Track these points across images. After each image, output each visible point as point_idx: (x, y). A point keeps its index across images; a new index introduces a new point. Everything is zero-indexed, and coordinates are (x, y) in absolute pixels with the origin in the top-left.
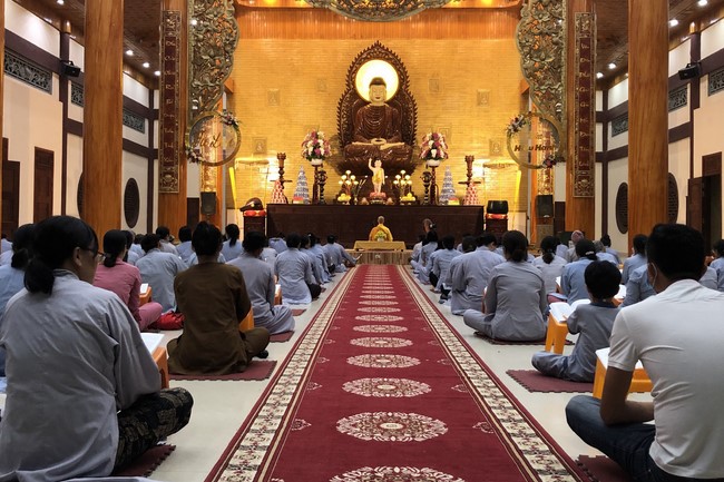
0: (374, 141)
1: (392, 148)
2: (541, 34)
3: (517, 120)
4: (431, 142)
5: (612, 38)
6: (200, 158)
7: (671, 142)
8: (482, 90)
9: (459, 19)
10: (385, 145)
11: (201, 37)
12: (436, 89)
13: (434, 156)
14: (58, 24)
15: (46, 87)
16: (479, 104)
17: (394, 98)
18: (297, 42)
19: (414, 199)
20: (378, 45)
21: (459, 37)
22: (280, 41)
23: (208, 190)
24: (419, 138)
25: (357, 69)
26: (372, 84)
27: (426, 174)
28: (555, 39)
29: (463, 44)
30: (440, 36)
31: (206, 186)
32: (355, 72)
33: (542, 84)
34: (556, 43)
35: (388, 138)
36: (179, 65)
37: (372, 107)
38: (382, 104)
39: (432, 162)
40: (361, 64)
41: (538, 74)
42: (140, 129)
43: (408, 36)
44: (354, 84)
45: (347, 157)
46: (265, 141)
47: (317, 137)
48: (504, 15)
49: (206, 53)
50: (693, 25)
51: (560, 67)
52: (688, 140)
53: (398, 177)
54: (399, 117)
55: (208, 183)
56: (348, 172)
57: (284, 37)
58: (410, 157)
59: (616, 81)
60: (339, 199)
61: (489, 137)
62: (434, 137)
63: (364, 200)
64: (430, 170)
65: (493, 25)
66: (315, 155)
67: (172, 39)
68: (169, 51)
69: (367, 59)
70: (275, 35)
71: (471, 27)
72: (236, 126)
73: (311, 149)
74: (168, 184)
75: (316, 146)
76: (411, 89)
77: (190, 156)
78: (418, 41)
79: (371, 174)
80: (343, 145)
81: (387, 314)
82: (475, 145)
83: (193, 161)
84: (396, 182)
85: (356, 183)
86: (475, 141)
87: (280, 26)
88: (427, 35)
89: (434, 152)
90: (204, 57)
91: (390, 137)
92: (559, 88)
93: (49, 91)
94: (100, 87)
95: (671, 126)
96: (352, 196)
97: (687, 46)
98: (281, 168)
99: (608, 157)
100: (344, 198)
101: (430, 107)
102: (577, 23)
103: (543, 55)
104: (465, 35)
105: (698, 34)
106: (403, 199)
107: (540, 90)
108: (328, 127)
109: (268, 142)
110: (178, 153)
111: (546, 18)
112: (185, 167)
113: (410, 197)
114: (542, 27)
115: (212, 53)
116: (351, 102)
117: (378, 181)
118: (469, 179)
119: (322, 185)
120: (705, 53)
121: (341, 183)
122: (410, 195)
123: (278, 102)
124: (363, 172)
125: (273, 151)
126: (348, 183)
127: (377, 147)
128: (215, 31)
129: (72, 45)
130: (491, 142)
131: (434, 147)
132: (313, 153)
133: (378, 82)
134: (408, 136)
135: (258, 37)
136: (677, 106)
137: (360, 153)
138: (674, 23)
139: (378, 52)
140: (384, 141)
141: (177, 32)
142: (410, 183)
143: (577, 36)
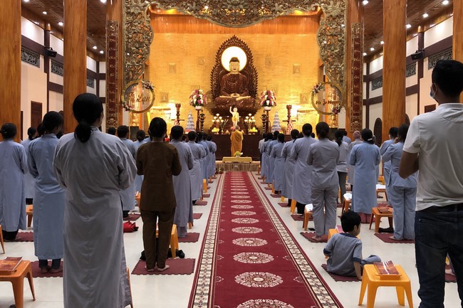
0: (232, 95)
1: (243, 99)
2: (331, 35)
3: (317, 86)
4: (266, 96)
5: (372, 35)
6: (130, 108)
7: (407, 95)
8: (296, 65)
9: (283, 22)
10: (239, 98)
11: (131, 36)
12: (269, 63)
13: (268, 104)
14: (43, 25)
15: (36, 63)
16: (294, 72)
17: (244, 69)
18: (186, 36)
19: (257, 131)
20: (234, 37)
21: (282, 33)
22: (176, 35)
23: (134, 125)
24: (259, 93)
25: (222, 52)
26: (231, 61)
27: (264, 116)
28: (340, 39)
29: (284, 37)
30: (271, 32)
31: (133, 122)
32: (221, 54)
33: (332, 65)
34: (340, 41)
35: (241, 93)
36: (117, 53)
37: (231, 75)
38: (237, 73)
39: (267, 108)
40: (224, 49)
41: (329, 59)
42: (92, 85)
43: (252, 32)
44: (220, 60)
45: (216, 105)
46: (167, 94)
47: (199, 93)
48: (310, 20)
49: (133, 46)
50: (420, 27)
51: (343, 55)
52: (417, 94)
53: (247, 117)
54: (247, 81)
56: (218, 115)
57: (179, 32)
58: (254, 105)
59: (375, 57)
60: (213, 131)
61: (300, 92)
62: (268, 93)
63: (227, 131)
64: (266, 113)
65: (303, 25)
66: (198, 103)
67: (114, 38)
68: (112, 45)
69: (228, 46)
70: (173, 31)
71: (290, 27)
72: (152, 90)
73: (195, 100)
75: (198, 98)
76: (254, 64)
77: (124, 107)
78: (258, 35)
79: (231, 115)
80: (214, 98)
82: (292, 97)
83: (127, 110)
84: (246, 121)
85: (222, 121)
86: (292, 95)
87: (176, 25)
88: (264, 32)
89: (268, 102)
90: (133, 48)
91: (242, 93)
92: (342, 67)
93: (38, 66)
94: (73, 71)
95: (407, 86)
96: (220, 128)
97: (416, 40)
98: (178, 112)
99: (370, 102)
100: (216, 130)
101: (265, 74)
102: (352, 29)
103: (333, 48)
104: (286, 32)
105: (422, 33)
106: (250, 130)
107: (331, 68)
108: (205, 86)
109: (169, 95)
110: (117, 105)
111: (334, 26)
112: (121, 114)
113: (254, 130)
114: (332, 31)
115: (137, 46)
116: (219, 72)
117: (235, 120)
118: (289, 119)
119: (202, 122)
120: (427, 44)
121: (213, 121)
122: (254, 128)
123: (175, 71)
124: (226, 114)
125: (173, 101)
126: (218, 121)
127: (234, 99)
128: (139, 32)
129: (52, 38)
130: (301, 95)
132: (197, 103)
133: (234, 60)
134: (253, 92)
135: (163, 32)
136: (410, 75)
137: (224, 102)
138: (409, 26)
139: (235, 42)
140: (238, 95)
141: (116, 34)
142: (254, 121)
143: (353, 37)
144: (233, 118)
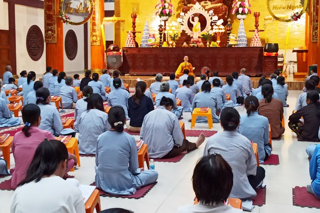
0: (203, 3)
1: (214, 8)
4: (239, 3)
6: (68, 20)
10: (209, 6)
13: (240, 12)
39: (239, 16)
47: (165, 2)
55: (94, 34)
63: (185, 44)
66: (163, 14)
73: (160, 10)
74: (50, 37)
75: (164, 8)
83: (64, 22)
89: (241, 10)
98: (134, 23)
117: (196, 31)
118: (256, 28)
131: (241, 6)
140: (209, 3)
144: (193, 29)
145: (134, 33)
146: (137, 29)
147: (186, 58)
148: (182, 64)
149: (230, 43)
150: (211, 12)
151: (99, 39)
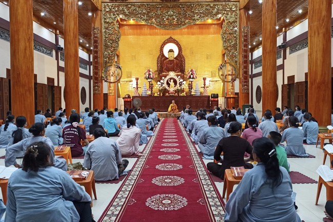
2: (229, 34)
3: (221, 65)
6: (107, 80)
7: (277, 70)
8: (208, 54)
9: (200, 28)
11: (107, 36)
12: (192, 53)
13: (192, 77)
14: (54, 31)
15: (50, 54)
16: (207, 58)
17: (177, 56)
21: (200, 34)
24: (186, 71)
25: (164, 47)
26: (169, 52)
28: (235, 36)
29: (201, 37)
30: (193, 34)
31: (110, 90)
33: (230, 52)
36: (99, 47)
37: (169, 60)
38: (173, 59)
39: (191, 80)
41: (229, 48)
42: (86, 69)
43: (181, 34)
44: (163, 52)
45: (160, 78)
47: (150, 71)
48: (216, 26)
50: (284, 29)
51: (236, 46)
52: (283, 70)
54: (179, 64)
57: (137, 35)
58: (183, 78)
59: (256, 49)
62: (192, 71)
63: (167, 94)
64: (190, 83)
65: (212, 30)
67: (97, 37)
68: (96, 41)
69: (167, 43)
70: (134, 34)
72: (120, 69)
74: (96, 90)
75: (149, 74)
76: (183, 53)
78: (185, 36)
80: (159, 74)
81: (173, 138)
83: (105, 81)
86: (206, 72)
87: (135, 31)
88: (188, 34)
90: (108, 44)
91: (176, 71)
92: (236, 53)
93: (52, 56)
95: (277, 65)
97: (282, 36)
98: (137, 83)
99: (253, 76)
101: (190, 60)
102: (242, 30)
103: (230, 42)
105: (285, 32)
109: (132, 73)
110: (100, 79)
111: (231, 28)
112: (102, 84)
114: (230, 31)
115: (111, 42)
116: (162, 58)
117: (172, 87)
118: (205, 86)
119: (152, 89)
120: (288, 39)
123: (135, 59)
125: (134, 77)
128: (112, 34)
129: (60, 39)
130: (212, 72)
131: (192, 74)
132: (148, 77)
133: (171, 51)
134: (182, 70)
135: (128, 35)
136: (278, 58)
138: (277, 28)
139: (171, 40)
140: (174, 72)
143: (243, 34)
144: (170, 86)
145: (137, 88)
146: (139, 86)
147: (173, 101)
148: (171, 105)
149: (192, 94)
150: (179, 77)
151: (113, 91)
